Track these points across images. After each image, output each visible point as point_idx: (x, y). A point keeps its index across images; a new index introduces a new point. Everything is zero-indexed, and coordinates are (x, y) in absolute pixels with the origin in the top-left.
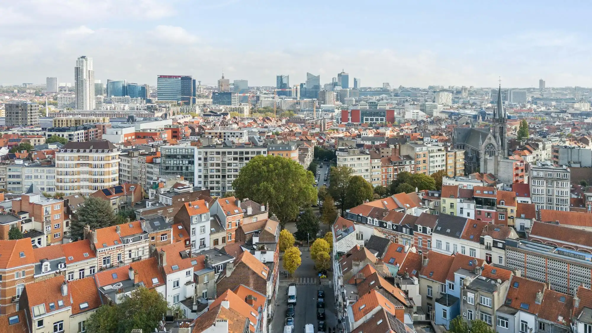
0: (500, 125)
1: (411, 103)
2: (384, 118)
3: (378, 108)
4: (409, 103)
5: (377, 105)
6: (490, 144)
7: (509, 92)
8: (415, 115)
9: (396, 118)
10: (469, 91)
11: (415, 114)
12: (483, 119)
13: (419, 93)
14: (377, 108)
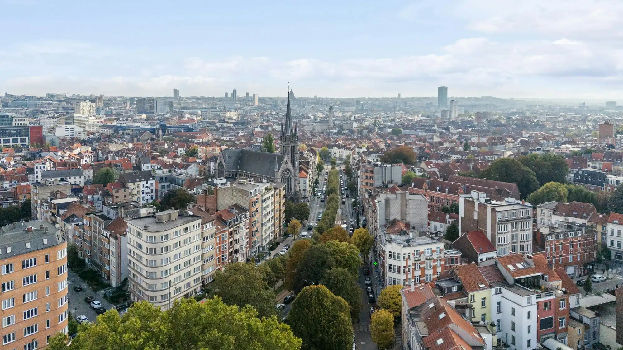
0: (292, 144)
1: (50, 116)
2: (27, 138)
3: (14, 125)
4: (47, 116)
5: (12, 120)
6: (287, 169)
7: (155, 101)
8: (70, 132)
9: (47, 138)
10: (104, 100)
11: (69, 130)
12: (164, 132)
13: (39, 102)
14: (12, 124)
